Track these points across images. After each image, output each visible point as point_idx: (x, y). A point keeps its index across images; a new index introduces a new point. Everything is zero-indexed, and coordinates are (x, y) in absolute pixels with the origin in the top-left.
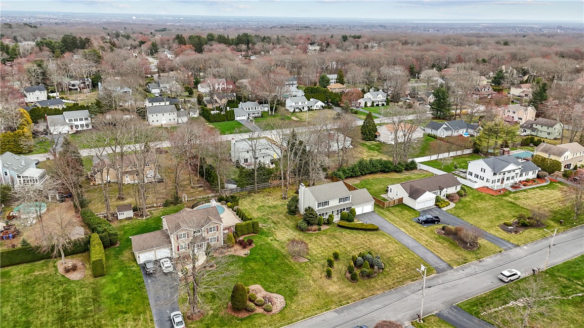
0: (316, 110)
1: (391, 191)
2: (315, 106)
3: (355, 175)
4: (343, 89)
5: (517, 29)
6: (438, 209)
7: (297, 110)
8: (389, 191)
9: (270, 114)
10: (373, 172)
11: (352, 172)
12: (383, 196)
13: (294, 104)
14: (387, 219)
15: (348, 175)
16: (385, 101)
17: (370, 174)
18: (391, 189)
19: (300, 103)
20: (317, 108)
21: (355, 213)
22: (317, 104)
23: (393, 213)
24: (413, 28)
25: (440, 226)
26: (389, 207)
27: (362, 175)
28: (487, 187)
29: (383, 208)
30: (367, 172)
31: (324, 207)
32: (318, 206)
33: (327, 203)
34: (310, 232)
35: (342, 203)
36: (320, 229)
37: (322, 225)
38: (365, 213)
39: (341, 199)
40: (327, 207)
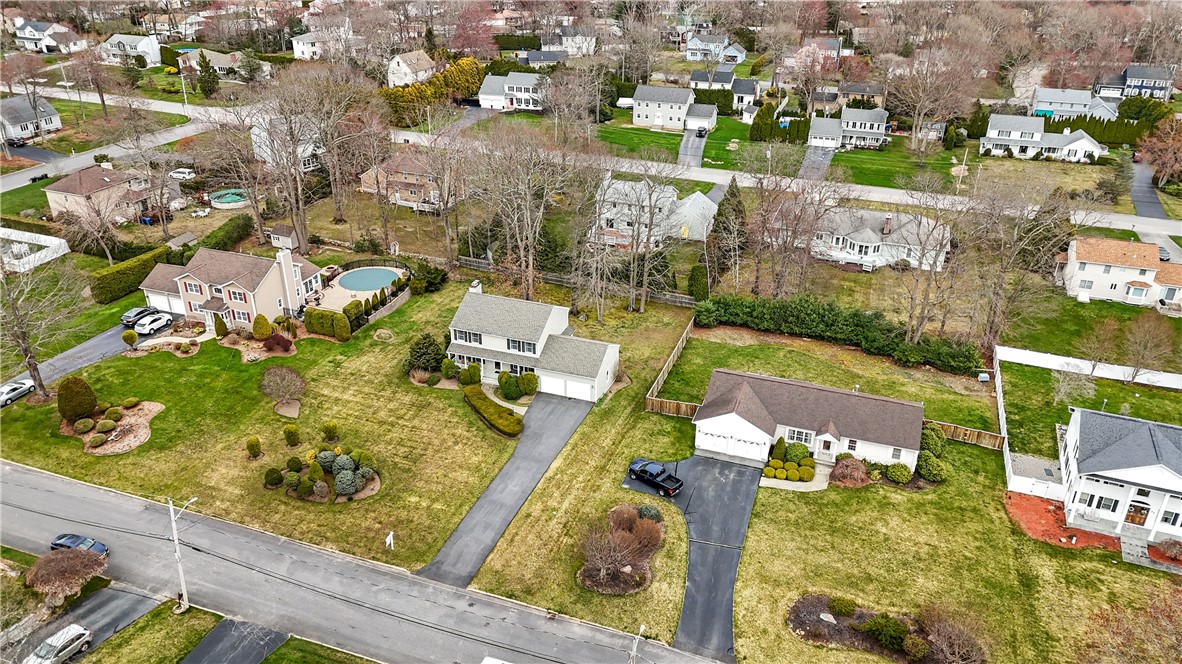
2: (1065, 151)
3: (756, 325)
10: (821, 336)
11: (750, 315)
13: (993, 134)
14: (584, 429)
15: (733, 318)
17: (812, 337)
19: (1015, 135)
21: (538, 386)
22: (1071, 146)
26: (658, 414)
30: (798, 331)
31: (468, 344)
32: (455, 335)
33: (478, 338)
34: (412, 380)
35: (516, 352)
36: (431, 383)
37: (449, 378)
38: (570, 399)
39: (514, 342)
40: (476, 345)
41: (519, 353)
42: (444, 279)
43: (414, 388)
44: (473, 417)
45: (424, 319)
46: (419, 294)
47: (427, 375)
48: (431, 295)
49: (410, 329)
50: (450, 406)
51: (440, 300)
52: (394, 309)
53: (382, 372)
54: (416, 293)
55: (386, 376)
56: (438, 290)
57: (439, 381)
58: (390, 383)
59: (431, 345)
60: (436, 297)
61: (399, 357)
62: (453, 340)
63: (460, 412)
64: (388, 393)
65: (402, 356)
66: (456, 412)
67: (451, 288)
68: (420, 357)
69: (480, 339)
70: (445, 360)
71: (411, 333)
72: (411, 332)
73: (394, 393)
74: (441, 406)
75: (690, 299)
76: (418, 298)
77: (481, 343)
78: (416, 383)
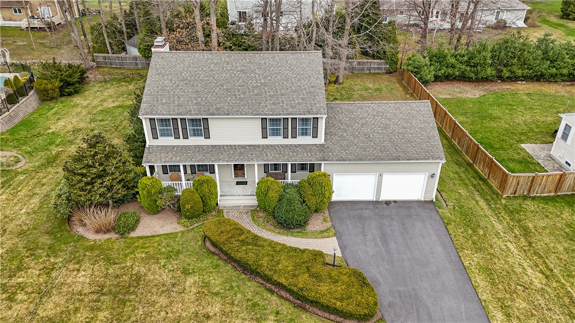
1: (565, 137)
3: (477, 74)
8: (559, 134)
10: (542, 75)
11: (468, 63)
12: (529, 148)
14: (472, 259)
15: (450, 71)
17: (526, 78)
18: (568, 128)
21: (331, 192)
23: (526, 232)
26: (525, 198)
27: (503, 80)
29: (492, 196)
30: (519, 72)
31: (182, 142)
32: (153, 129)
33: (201, 127)
34: (81, 230)
35: (278, 140)
36: (123, 228)
37: (155, 210)
38: (388, 203)
39: (275, 121)
40: (199, 141)
41: (290, 141)
42: (82, 80)
43: (92, 248)
44: (251, 287)
45: (70, 127)
46: (52, 99)
47: (109, 216)
48: (70, 98)
49: (51, 144)
50: (186, 272)
51: (85, 103)
52: (17, 121)
53: (10, 227)
54: (46, 97)
55: (21, 234)
56: (77, 92)
57: (137, 221)
58: (32, 249)
59: (107, 157)
60: (77, 99)
61: (42, 191)
62: (149, 141)
63: (216, 281)
64: (32, 276)
65: (46, 189)
66: (206, 285)
67: (96, 89)
68: (91, 183)
69: (207, 129)
70: (144, 180)
71: (54, 150)
72: (53, 147)
73: (48, 271)
74: (166, 277)
75: (379, 64)
76: (52, 104)
77: (207, 137)
78: (91, 236)
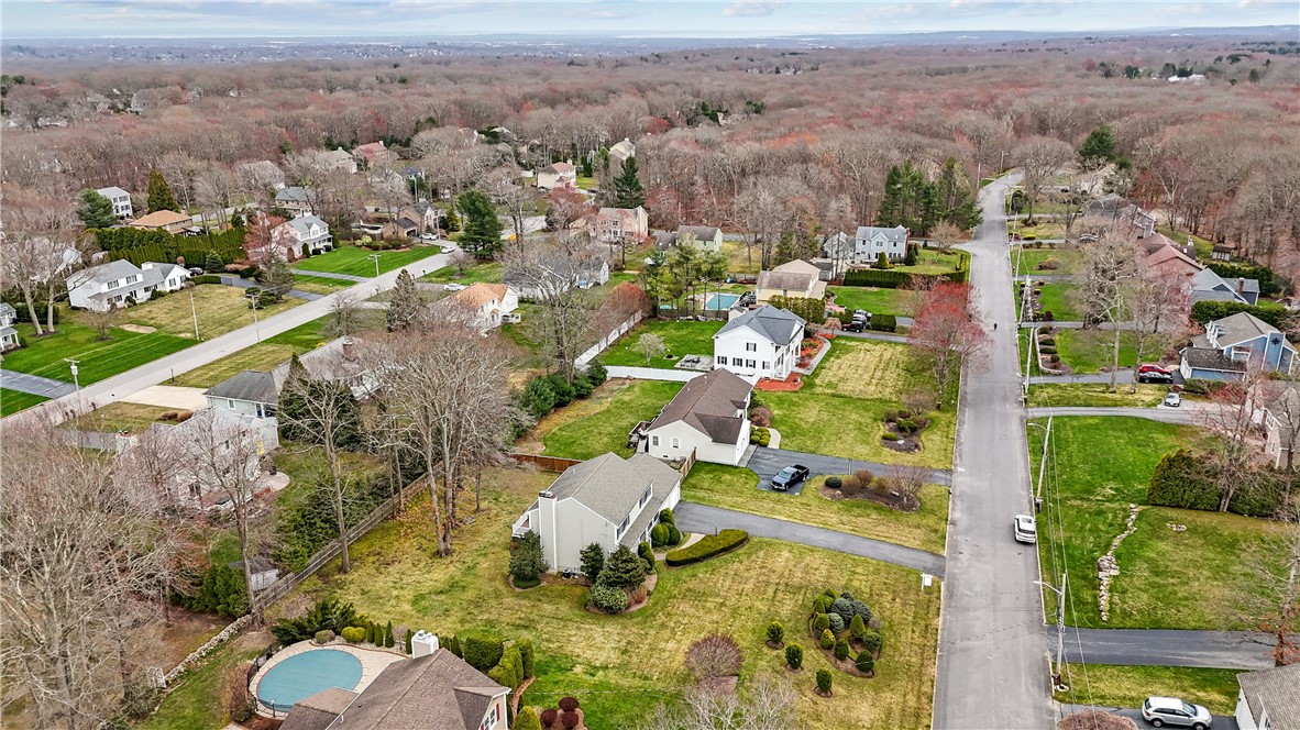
0: (172, 292)
2: (167, 283)
4: (184, 225)
5: (357, 51)
6: (761, 450)
7: (120, 304)
8: (651, 443)
9: (40, 332)
10: (546, 413)
13: (104, 288)
14: (724, 506)
16: (329, 240)
18: (656, 438)
19: (123, 283)
20: (173, 288)
22: (170, 277)
23: (711, 490)
24: (115, 52)
25: (819, 482)
26: (685, 479)
28: (767, 378)
